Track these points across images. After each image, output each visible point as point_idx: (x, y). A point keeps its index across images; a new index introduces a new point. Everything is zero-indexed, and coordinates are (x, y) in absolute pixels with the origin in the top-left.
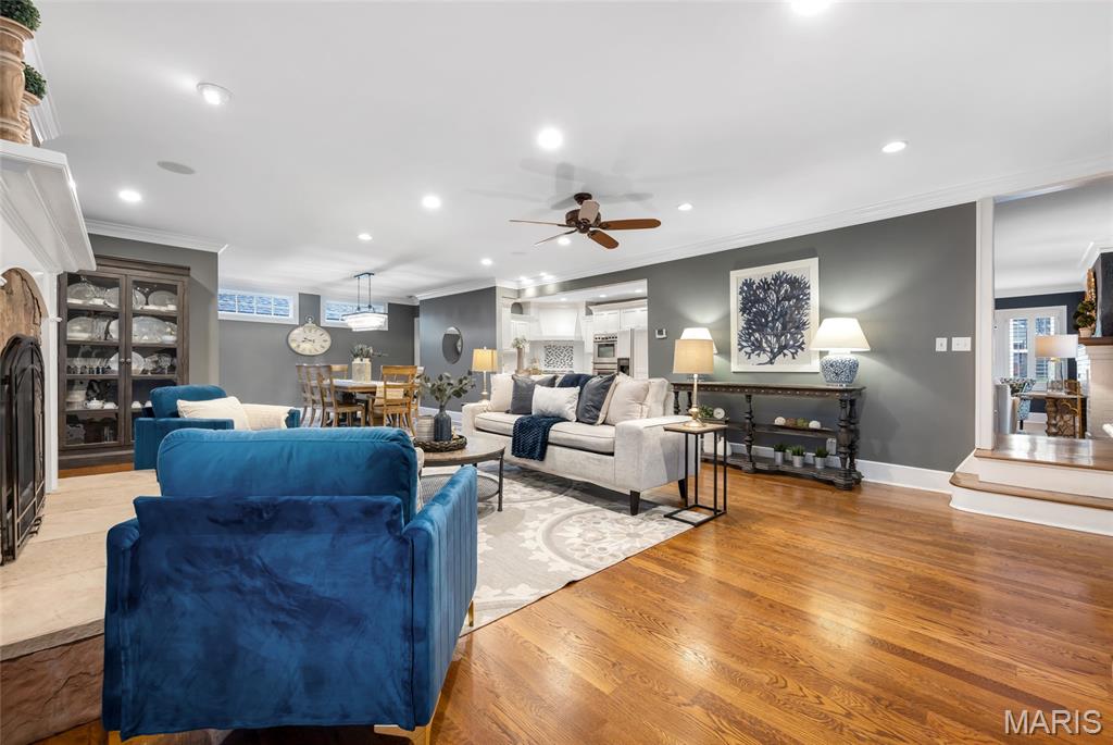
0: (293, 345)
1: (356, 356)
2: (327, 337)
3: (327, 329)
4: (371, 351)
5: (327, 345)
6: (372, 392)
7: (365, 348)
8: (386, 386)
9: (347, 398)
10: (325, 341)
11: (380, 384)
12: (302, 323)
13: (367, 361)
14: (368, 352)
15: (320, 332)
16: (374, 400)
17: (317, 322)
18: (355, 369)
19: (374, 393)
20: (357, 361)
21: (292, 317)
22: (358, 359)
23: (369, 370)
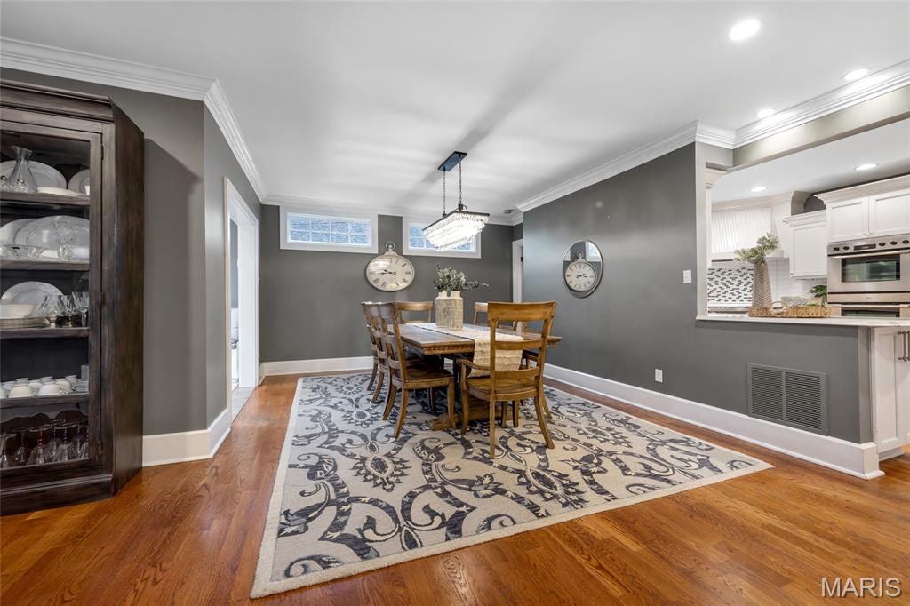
0: (371, 278)
1: (441, 288)
2: (409, 268)
3: (410, 258)
4: (463, 279)
5: (410, 278)
6: (465, 352)
7: (455, 275)
8: (495, 345)
9: (424, 362)
10: (409, 273)
11: (480, 335)
12: (381, 253)
13: (456, 295)
14: (459, 280)
15: (402, 261)
16: (469, 369)
17: (398, 250)
18: (440, 308)
19: (470, 356)
20: (443, 296)
21: (369, 244)
22: (444, 293)
23: (459, 309)
